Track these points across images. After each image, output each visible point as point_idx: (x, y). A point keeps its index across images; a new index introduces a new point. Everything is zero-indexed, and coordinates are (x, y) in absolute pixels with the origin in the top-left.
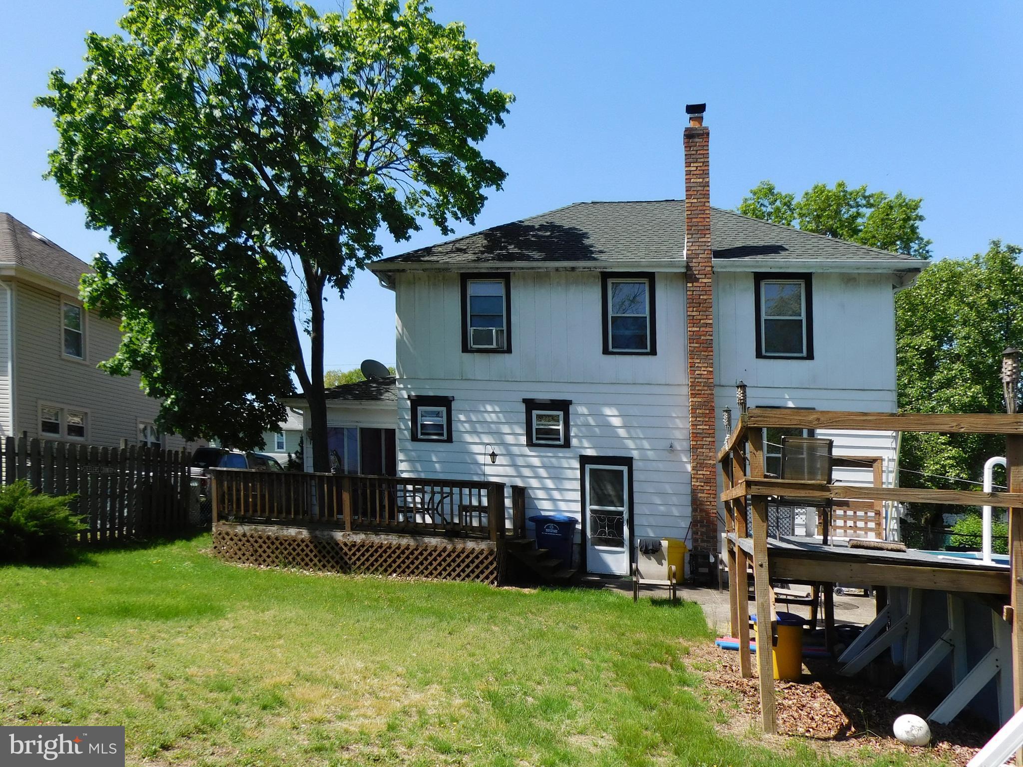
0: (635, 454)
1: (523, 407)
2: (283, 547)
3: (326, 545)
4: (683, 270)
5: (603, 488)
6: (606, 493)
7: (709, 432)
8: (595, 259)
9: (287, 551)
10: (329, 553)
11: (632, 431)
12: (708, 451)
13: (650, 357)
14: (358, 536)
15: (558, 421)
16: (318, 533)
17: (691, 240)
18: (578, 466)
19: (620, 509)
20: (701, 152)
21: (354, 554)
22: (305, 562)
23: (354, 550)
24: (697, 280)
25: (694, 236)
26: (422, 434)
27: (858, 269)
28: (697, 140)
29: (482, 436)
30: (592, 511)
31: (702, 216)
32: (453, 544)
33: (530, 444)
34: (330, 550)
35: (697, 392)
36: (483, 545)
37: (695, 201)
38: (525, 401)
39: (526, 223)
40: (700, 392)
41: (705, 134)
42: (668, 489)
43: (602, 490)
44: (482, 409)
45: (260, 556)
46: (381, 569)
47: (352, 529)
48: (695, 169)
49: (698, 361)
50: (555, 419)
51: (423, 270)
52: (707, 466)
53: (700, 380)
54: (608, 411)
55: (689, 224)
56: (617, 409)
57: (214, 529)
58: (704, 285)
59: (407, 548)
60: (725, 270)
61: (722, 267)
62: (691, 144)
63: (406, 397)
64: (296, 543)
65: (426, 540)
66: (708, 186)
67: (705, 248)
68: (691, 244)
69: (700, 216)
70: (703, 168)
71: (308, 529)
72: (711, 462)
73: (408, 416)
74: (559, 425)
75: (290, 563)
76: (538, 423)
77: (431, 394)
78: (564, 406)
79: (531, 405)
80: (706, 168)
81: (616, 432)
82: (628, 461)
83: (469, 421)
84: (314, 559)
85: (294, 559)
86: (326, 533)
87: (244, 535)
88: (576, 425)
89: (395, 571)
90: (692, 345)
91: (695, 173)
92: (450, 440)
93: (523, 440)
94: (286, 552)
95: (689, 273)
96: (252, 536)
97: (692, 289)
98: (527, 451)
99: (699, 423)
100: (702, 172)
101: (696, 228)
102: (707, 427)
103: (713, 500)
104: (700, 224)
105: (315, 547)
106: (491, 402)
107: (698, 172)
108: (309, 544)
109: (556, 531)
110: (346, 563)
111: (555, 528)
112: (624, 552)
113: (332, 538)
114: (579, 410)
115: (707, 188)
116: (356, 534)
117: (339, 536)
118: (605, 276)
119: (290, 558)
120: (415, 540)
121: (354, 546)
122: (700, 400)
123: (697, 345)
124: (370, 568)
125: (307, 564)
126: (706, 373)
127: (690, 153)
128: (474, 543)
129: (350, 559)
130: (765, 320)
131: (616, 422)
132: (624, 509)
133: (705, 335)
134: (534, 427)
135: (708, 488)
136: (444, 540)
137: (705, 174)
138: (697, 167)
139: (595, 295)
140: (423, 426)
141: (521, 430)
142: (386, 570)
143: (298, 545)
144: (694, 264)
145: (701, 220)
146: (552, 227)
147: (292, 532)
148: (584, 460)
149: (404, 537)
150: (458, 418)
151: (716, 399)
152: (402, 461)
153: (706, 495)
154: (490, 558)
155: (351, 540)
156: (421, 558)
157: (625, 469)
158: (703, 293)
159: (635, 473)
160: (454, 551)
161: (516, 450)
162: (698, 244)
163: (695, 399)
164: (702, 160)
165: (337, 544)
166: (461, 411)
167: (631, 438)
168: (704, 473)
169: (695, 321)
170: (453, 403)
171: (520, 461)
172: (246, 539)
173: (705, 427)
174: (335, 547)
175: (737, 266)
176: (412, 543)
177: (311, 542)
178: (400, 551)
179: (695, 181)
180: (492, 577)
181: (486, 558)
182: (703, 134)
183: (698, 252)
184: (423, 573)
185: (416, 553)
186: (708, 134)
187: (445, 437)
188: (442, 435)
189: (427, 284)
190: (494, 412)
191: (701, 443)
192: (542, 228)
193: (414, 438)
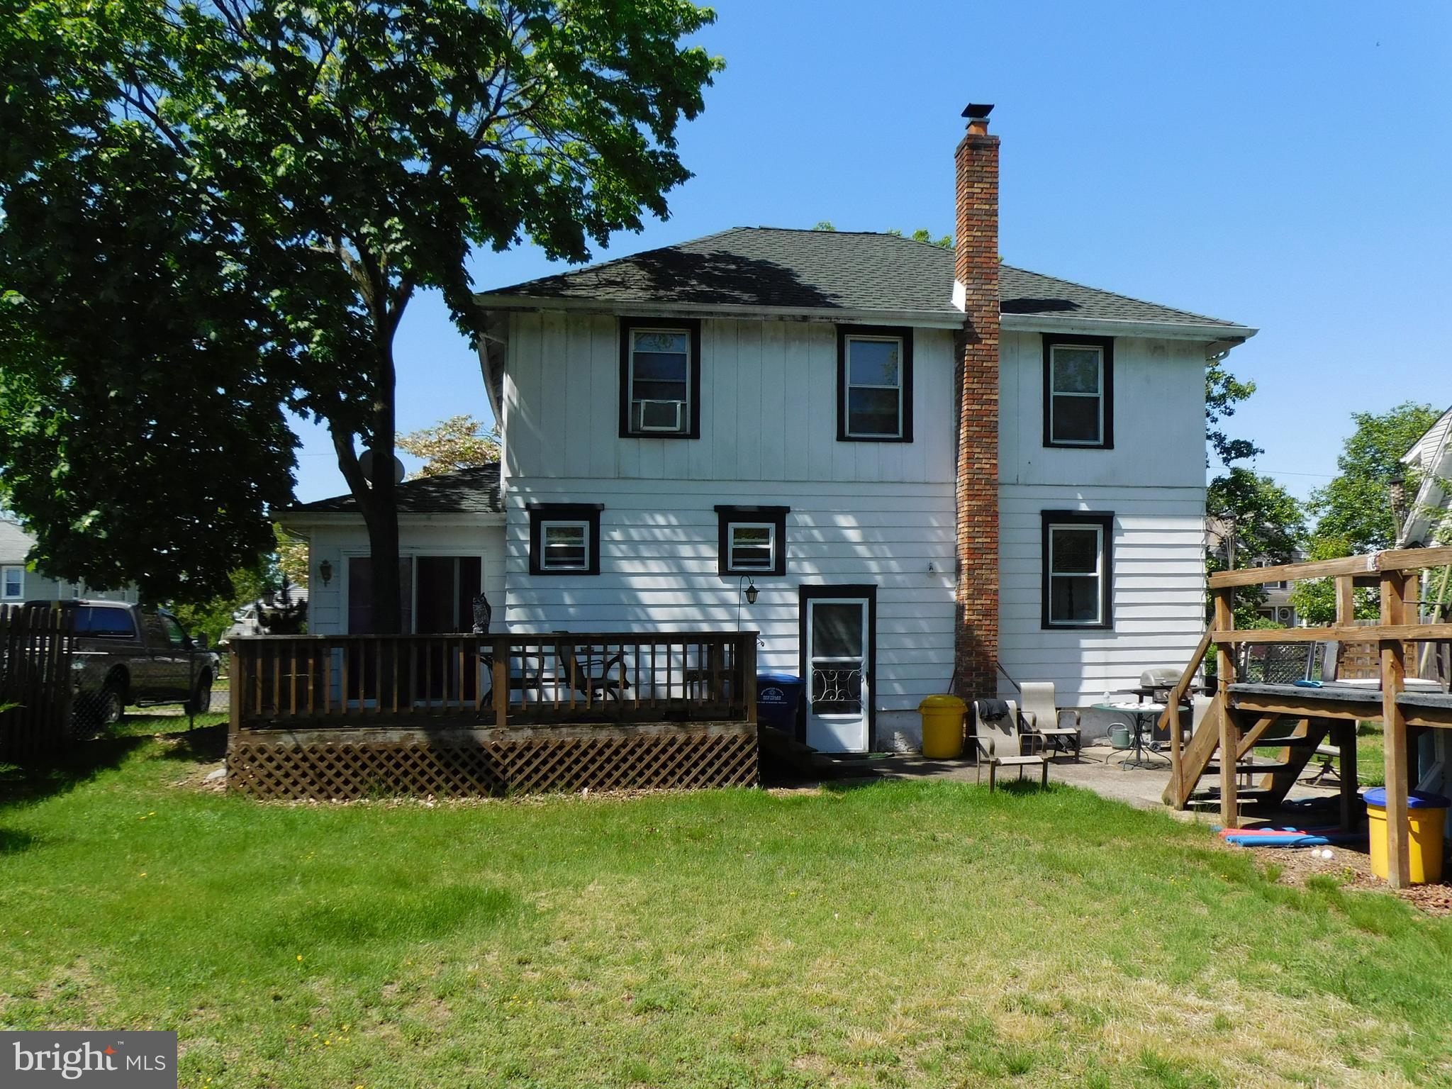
0: (879, 580)
1: (714, 519)
2: (376, 763)
3: (460, 752)
4: (960, 327)
5: (833, 631)
6: (836, 637)
7: (990, 546)
8: (834, 306)
9: (384, 770)
10: (464, 765)
11: (876, 547)
12: (989, 572)
13: (904, 446)
14: (520, 733)
15: (767, 537)
16: (444, 734)
17: (973, 287)
18: (797, 601)
19: (857, 658)
20: (988, 169)
21: (513, 763)
22: (418, 785)
23: (511, 756)
24: (979, 341)
25: (976, 281)
26: (547, 563)
27: (1176, 334)
28: (983, 152)
29: (649, 562)
30: (816, 665)
31: (988, 255)
32: (687, 732)
33: (724, 572)
34: (468, 760)
35: (975, 492)
36: (736, 730)
37: (979, 234)
38: (718, 509)
39: (686, 251)
40: (979, 493)
41: (993, 145)
42: (924, 626)
43: (831, 633)
44: (651, 523)
45: (330, 783)
46: (561, 784)
47: (509, 723)
48: (979, 191)
49: (979, 450)
50: (764, 534)
51: (566, 310)
52: (986, 592)
53: (980, 476)
54: (843, 521)
55: (971, 265)
56: (856, 517)
57: (231, 745)
58: (988, 347)
59: (608, 745)
60: (1013, 329)
61: (1010, 325)
62: (975, 158)
63: (522, 506)
64: (402, 754)
65: (641, 729)
66: (997, 215)
67: (991, 298)
68: (971, 292)
69: (984, 255)
70: (991, 191)
71: (425, 730)
72: (993, 587)
73: (524, 536)
74: (768, 543)
75: (389, 789)
76: (736, 540)
77: (566, 500)
78: (778, 515)
79: (726, 514)
80: (995, 191)
81: (855, 552)
82: (869, 591)
83: (629, 541)
84: (436, 778)
85: (397, 782)
86: (459, 733)
87: (297, 750)
88: (795, 542)
89: (585, 784)
90: (971, 429)
91: (980, 196)
92: (595, 570)
93: (714, 566)
94: (381, 772)
95: (969, 330)
96: (313, 751)
97: (972, 352)
98: (718, 582)
99: (978, 535)
100: (988, 196)
101: (979, 270)
102: (989, 540)
103: (993, 638)
104: (984, 265)
105: (439, 757)
106: (664, 511)
107: (983, 196)
108: (428, 754)
109: (778, 698)
110: (497, 779)
111: (778, 694)
112: (860, 720)
113: (471, 740)
114: (800, 519)
115: (995, 218)
116: (517, 730)
117: (483, 735)
118: (844, 331)
119: (390, 781)
120: (625, 731)
121: (512, 749)
122: (979, 503)
123: (977, 429)
124: (543, 783)
125: (422, 789)
126: (988, 466)
127: (973, 169)
128: (722, 727)
129: (505, 771)
130: (1054, 397)
131: (853, 535)
132: (863, 659)
133: (988, 416)
134: (731, 546)
135: (988, 622)
136: (673, 728)
137: (993, 199)
138: (982, 189)
139: (827, 356)
140: (550, 552)
141: (710, 552)
142: (569, 784)
143: (406, 758)
144: (976, 320)
145: (987, 260)
146: (727, 257)
147: (395, 736)
148: (806, 592)
149: (602, 728)
150: (610, 536)
151: (1000, 502)
152: (511, 607)
153: (985, 633)
154: (748, 748)
155: (506, 740)
156: (631, 759)
157: (865, 602)
158: (987, 358)
159: (879, 608)
160: (687, 743)
161: (701, 582)
162: (981, 292)
163: (974, 503)
164: (990, 180)
165: (481, 749)
166: (614, 527)
167: (875, 558)
168: (983, 602)
169: (976, 397)
170: (602, 515)
171: (708, 598)
172: (300, 755)
173: (985, 540)
174: (478, 755)
175: (1031, 325)
176: (618, 738)
177: (430, 750)
178: (596, 750)
179: (979, 207)
180: (748, 778)
181: (741, 748)
182: (990, 146)
183: (982, 303)
184: (635, 782)
185: (624, 752)
186: (997, 145)
187: (586, 567)
188: (582, 563)
189: (563, 331)
190: (669, 526)
191: (979, 561)
192: (715, 258)
193: (534, 570)
